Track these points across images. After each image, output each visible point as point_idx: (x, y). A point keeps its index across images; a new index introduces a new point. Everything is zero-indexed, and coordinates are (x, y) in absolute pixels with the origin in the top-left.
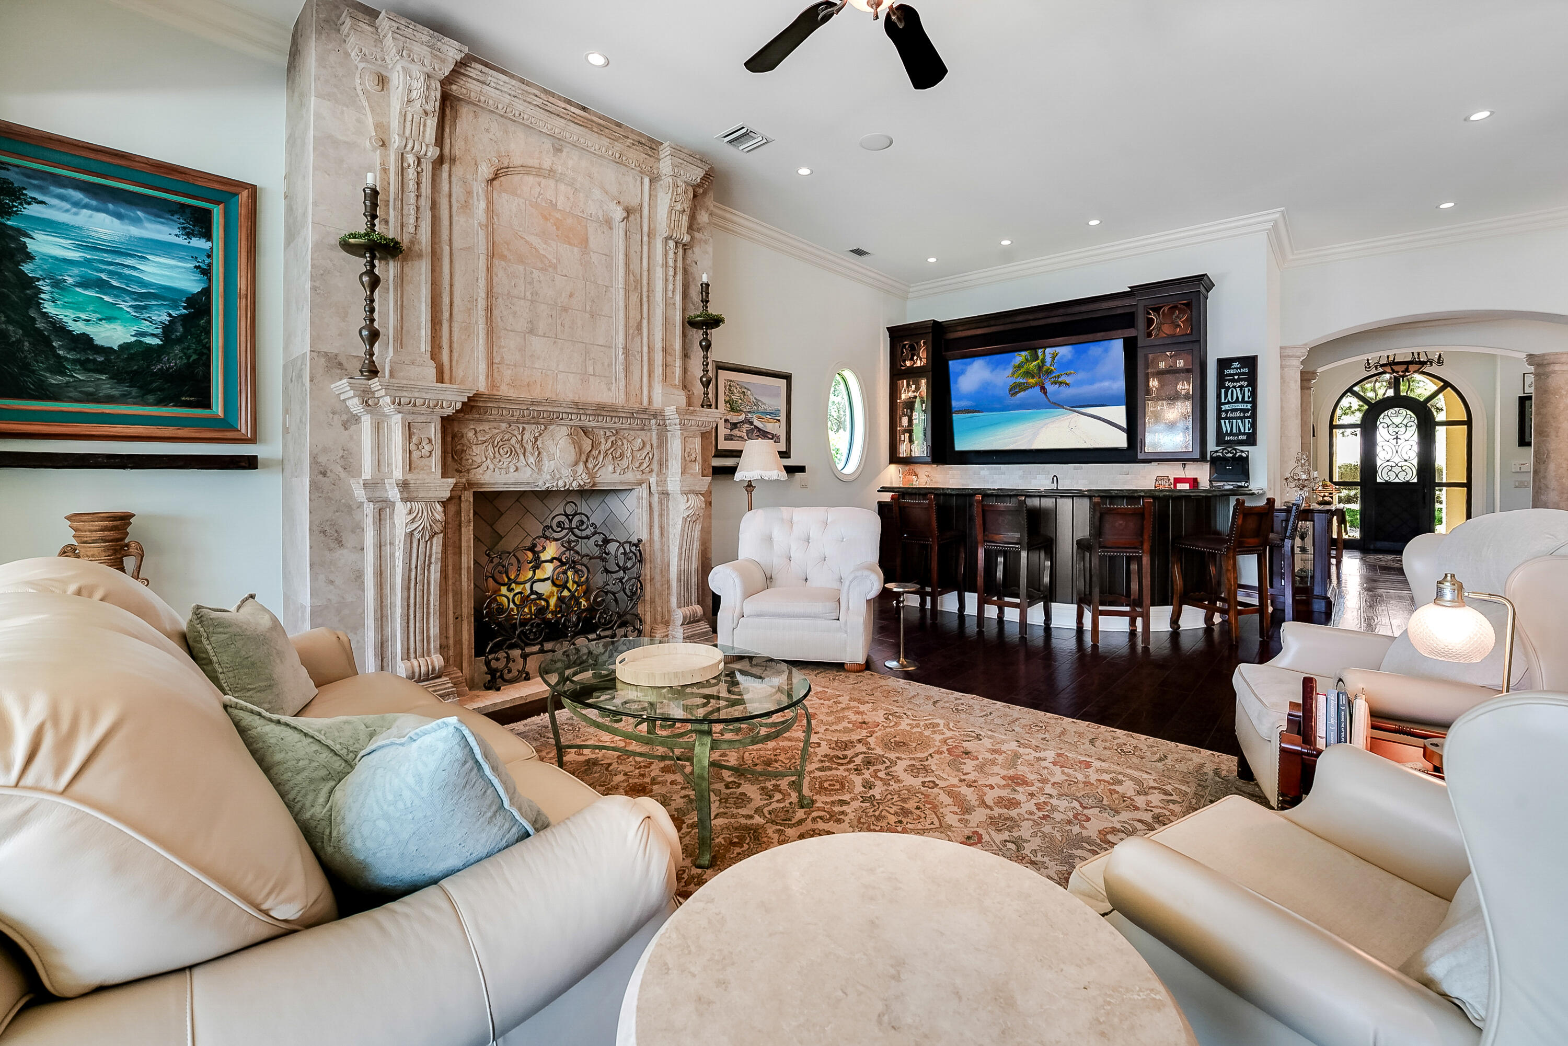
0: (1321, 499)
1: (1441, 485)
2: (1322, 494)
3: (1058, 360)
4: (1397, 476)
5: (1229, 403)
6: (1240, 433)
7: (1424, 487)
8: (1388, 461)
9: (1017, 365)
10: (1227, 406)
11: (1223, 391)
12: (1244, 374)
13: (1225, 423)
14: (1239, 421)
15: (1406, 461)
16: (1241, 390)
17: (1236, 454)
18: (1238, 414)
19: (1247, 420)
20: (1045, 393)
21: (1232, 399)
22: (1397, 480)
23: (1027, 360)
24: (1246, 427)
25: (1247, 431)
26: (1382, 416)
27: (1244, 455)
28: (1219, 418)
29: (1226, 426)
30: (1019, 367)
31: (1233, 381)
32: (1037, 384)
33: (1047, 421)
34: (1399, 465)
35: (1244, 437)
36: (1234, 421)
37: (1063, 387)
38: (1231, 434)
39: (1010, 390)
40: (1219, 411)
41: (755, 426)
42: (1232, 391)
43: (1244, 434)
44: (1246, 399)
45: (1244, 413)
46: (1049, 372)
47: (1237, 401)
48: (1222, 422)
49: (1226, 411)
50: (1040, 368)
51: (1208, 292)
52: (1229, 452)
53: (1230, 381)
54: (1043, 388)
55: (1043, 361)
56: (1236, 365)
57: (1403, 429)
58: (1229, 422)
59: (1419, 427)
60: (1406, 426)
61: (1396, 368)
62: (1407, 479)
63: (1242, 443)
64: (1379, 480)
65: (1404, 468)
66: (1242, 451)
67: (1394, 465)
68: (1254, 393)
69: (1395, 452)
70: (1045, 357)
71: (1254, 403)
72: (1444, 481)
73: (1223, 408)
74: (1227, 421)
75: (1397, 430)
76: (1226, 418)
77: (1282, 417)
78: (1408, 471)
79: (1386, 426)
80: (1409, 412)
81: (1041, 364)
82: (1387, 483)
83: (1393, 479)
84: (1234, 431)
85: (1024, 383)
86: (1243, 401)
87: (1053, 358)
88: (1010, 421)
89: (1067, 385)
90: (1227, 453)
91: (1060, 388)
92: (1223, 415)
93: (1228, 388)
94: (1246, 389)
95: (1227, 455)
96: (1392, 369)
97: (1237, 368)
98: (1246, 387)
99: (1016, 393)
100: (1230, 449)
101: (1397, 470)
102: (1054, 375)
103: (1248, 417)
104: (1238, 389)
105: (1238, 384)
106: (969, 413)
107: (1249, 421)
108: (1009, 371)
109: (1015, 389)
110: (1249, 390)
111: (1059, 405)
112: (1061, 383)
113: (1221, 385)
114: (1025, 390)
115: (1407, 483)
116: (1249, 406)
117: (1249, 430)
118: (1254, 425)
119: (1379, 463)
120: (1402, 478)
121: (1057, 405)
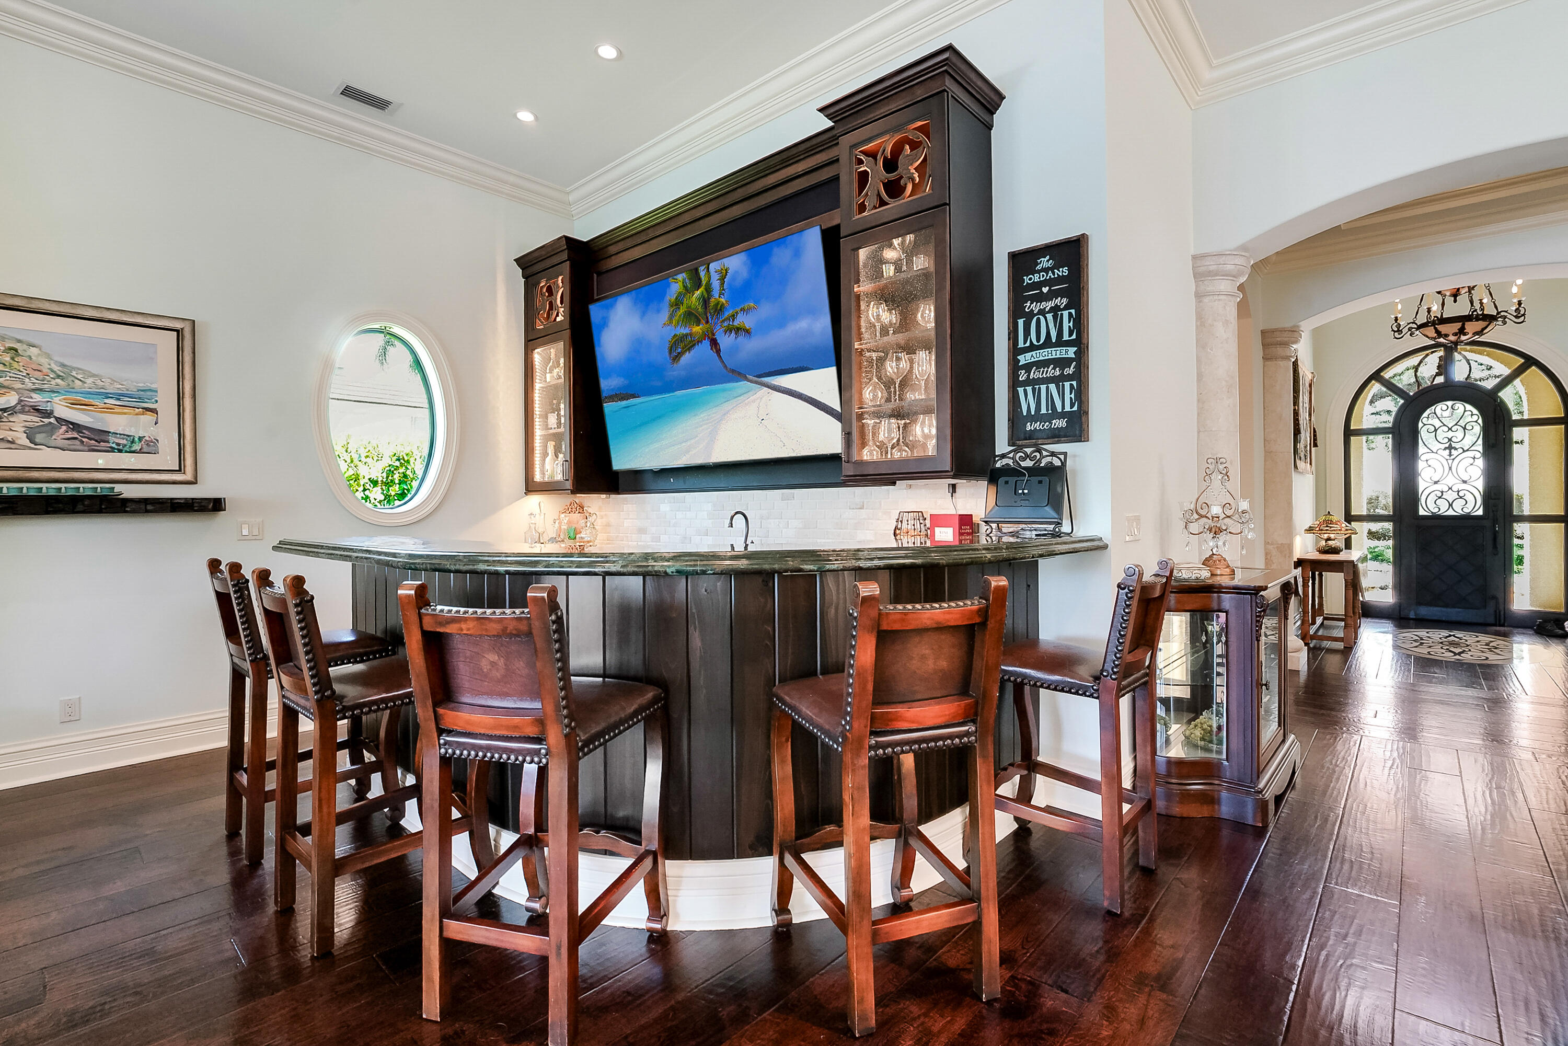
0: (1323, 543)
1: (1522, 519)
2: (1326, 536)
3: (729, 284)
4: (1451, 505)
5: (1032, 348)
6: (1055, 414)
7: (1495, 521)
8: (1436, 483)
9: (673, 300)
10: (1028, 355)
11: (1021, 322)
12: (1060, 280)
13: (1025, 391)
14: (1052, 387)
15: (1465, 482)
16: (1055, 317)
17: (1040, 461)
18: (1051, 372)
19: (1067, 385)
20: (718, 352)
21: (1038, 340)
22: (1451, 513)
23: (685, 287)
24: (1065, 401)
25: (1067, 408)
26: (1425, 415)
27: (1057, 462)
28: (1014, 383)
29: (1027, 402)
30: (677, 304)
31: (1040, 298)
32: (705, 335)
33: (727, 406)
34: (1455, 489)
35: (1061, 423)
36: (1043, 387)
37: (741, 339)
38: (1038, 417)
39: (670, 353)
40: (1014, 367)
41: (57, 419)
42: (1038, 321)
43: (1063, 415)
44: (1066, 337)
45: (1062, 369)
46: (719, 309)
47: (1048, 344)
48: (1021, 390)
49: (1028, 367)
50: (705, 301)
51: (992, 113)
52: (1027, 456)
53: (1034, 299)
54: (714, 343)
55: (708, 289)
56: (1045, 262)
57: (1460, 434)
58: (1034, 390)
59: (1486, 430)
60: (1465, 428)
61: (1443, 328)
62: (1466, 510)
63: (1057, 436)
64: (1422, 512)
65: (1461, 494)
66: (1053, 454)
67: (1446, 489)
68: (1080, 323)
69: (1447, 469)
70: (710, 278)
71: (1080, 343)
72: (1527, 512)
73: (1023, 359)
74: (1029, 389)
75: (1450, 434)
76: (1028, 382)
77: (1199, 394)
78: (1469, 497)
79: (1433, 429)
80: (1469, 407)
81: (705, 294)
82: (1435, 517)
83: (1443, 509)
84: (1044, 411)
85: (686, 335)
86: (1060, 343)
87: (722, 280)
88: (676, 410)
89: (747, 332)
90: (1023, 459)
91: (739, 339)
92: (1023, 376)
93: (1031, 315)
94: (1066, 313)
95: (1023, 464)
96: (1437, 332)
97: (1046, 270)
98: (1066, 308)
99: (680, 355)
100: (1028, 450)
101: (1451, 496)
102: (727, 314)
103: (1069, 378)
104: (1050, 316)
105: (1049, 305)
106: (622, 399)
107: (1072, 386)
108: (664, 316)
109: (679, 346)
110: (1070, 314)
111: (739, 374)
112: (738, 330)
113: (1016, 311)
114: (689, 349)
115: (1467, 518)
116: (1071, 352)
117: (1072, 406)
118: (1081, 394)
119: (1422, 485)
120: (1458, 509)
121: (737, 374)
